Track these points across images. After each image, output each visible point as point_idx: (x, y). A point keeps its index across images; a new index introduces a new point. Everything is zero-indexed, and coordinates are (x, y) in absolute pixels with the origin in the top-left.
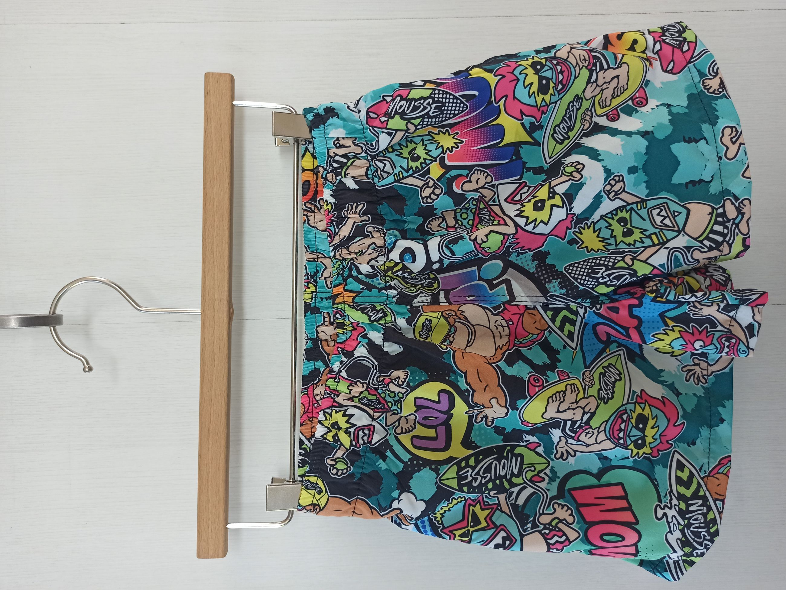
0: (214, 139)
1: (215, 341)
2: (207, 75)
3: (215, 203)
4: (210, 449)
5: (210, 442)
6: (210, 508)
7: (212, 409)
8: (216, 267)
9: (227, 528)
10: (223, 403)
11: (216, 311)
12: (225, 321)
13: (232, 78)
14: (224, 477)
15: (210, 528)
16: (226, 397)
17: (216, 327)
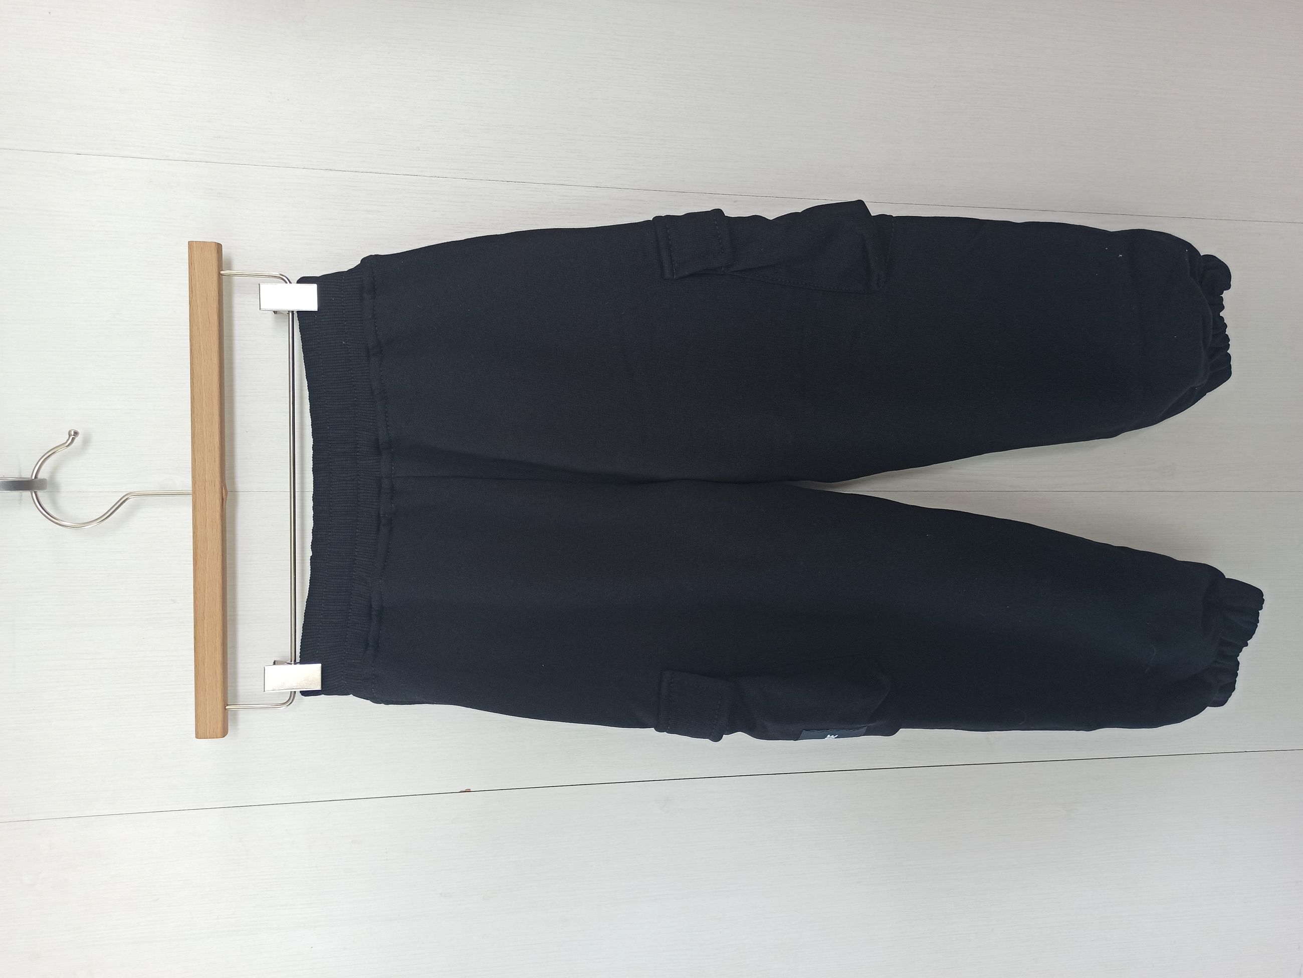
0: (199, 313)
1: (208, 524)
2: (191, 244)
3: (203, 380)
4: (206, 632)
5: (206, 625)
6: (207, 689)
7: (206, 592)
8: (206, 447)
9: (226, 709)
10: (217, 586)
11: (207, 493)
12: (217, 503)
13: (219, 247)
14: (221, 659)
15: (208, 709)
16: (221, 582)
17: (208, 509)
